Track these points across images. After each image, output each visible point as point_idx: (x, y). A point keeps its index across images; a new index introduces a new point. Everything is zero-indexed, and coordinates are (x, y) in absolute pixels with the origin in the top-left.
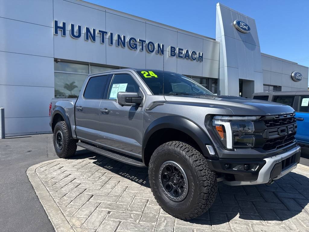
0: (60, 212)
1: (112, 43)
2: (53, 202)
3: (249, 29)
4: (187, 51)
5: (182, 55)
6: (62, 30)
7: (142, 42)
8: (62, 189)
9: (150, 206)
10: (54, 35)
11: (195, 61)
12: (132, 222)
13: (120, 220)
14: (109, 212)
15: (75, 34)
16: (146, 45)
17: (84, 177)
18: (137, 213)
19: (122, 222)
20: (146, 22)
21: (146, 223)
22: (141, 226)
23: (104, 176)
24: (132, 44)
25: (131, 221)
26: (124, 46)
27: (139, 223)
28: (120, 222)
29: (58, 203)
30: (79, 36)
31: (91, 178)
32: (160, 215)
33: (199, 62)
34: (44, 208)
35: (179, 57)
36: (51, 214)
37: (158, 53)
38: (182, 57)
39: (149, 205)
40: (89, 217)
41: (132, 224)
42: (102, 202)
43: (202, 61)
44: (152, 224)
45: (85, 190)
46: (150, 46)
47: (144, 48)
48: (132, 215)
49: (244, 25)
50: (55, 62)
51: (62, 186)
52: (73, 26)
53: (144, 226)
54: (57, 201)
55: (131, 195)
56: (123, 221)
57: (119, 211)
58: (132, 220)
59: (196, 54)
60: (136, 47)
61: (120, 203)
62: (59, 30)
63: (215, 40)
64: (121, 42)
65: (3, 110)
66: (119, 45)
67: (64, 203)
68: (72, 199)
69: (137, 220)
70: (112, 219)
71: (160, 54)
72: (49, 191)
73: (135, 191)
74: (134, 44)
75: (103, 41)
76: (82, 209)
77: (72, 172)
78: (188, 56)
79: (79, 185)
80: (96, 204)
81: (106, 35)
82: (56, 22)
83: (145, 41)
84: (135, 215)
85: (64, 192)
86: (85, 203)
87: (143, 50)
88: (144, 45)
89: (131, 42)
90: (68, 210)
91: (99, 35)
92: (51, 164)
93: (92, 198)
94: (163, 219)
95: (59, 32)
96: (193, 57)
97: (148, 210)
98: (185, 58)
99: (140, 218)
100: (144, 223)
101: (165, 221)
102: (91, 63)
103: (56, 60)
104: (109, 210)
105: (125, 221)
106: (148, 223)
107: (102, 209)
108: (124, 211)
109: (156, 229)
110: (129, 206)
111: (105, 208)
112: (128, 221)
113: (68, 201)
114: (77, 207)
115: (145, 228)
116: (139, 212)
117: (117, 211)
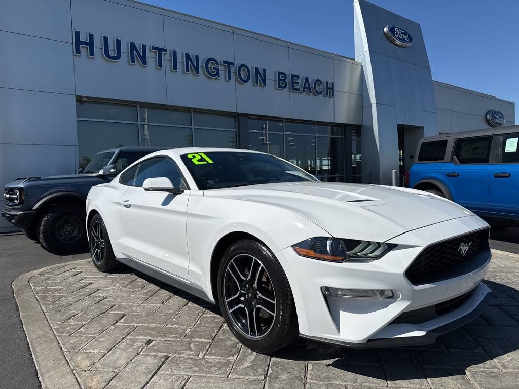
0: (56, 344)
1: (175, 68)
2: (47, 329)
3: (410, 40)
4: (307, 80)
5: (298, 87)
6: (88, 47)
7: (229, 64)
11: (321, 96)
12: (191, 356)
13: (168, 354)
14: (149, 342)
15: (111, 53)
16: (235, 70)
17: (115, 286)
18: (203, 340)
19: (171, 358)
21: (218, 357)
22: (207, 362)
23: (152, 284)
24: (211, 68)
25: (188, 354)
26: (198, 72)
27: (203, 357)
28: (168, 357)
29: (57, 330)
30: (119, 56)
31: (128, 288)
34: (28, 340)
35: (293, 88)
36: (38, 350)
37: (257, 83)
38: (298, 90)
40: (109, 351)
41: (189, 361)
42: (140, 325)
43: (333, 96)
44: (229, 358)
45: (112, 307)
46: (242, 72)
47: (232, 75)
48: (192, 345)
51: (71, 303)
52: (106, 40)
53: (212, 363)
54: (56, 327)
55: (196, 312)
56: (172, 355)
57: (169, 339)
58: (191, 352)
59: (322, 84)
60: (218, 74)
61: (173, 326)
62: (82, 47)
64: (192, 66)
66: (188, 71)
67: (67, 329)
68: (84, 323)
69: (201, 353)
70: (152, 353)
71: (261, 85)
72: (45, 311)
74: (214, 69)
75: (161, 65)
76: (100, 338)
77: (94, 281)
78: (309, 87)
79: (103, 300)
80: (128, 330)
81: (165, 54)
82: (77, 34)
83: (233, 64)
84: (197, 344)
85: (73, 312)
86: (106, 328)
87: (230, 79)
88: (232, 70)
89: (210, 65)
90: (73, 341)
91: (153, 55)
93: (122, 320)
95: (83, 50)
96: (317, 89)
97: (224, 335)
98: (304, 91)
99: (207, 348)
100: (214, 357)
101: (255, 353)
103: (79, 100)
104: (150, 338)
105: (177, 355)
106: (220, 357)
107: (137, 337)
108: (178, 338)
109: (234, 367)
110: (188, 330)
111: (142, 335)
112: (182, 355)
113: (75, 326)
114: (91, 335)
115: (215, 366)
116: (205, 339)
117: (165, 339)
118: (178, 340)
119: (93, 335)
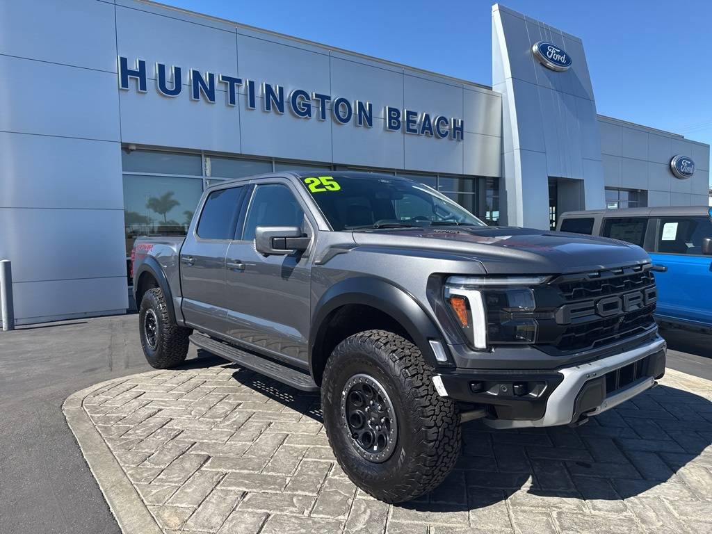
0: (135, 495)
1: (253, 104)
2: (121, 475)
3: (568, 61)
4: (427, 117)
5: (415, 127)
6: (137, 79)
7: (323, 98)
8: (143, 445)
9: (336, 477)
10: (119, 89)
11: (445, 139)
12: (295, 515)
13: (268, 512)
14: (244, 494)
15: (168, 86)
16: (332, 105)
17: (191, 414)
18: (307, 493)
19: (272, 516)
20: (331, 54)
21: (326, 516)
22: (315, 522)
23: (236, 412)
24: (299, 104)
25: (291, 512)
26: (282, 110)
27: (309, 516)
28: (268, 515)
29: (132, 475)
30: (178, 90)
31: (207, 417)
32: (358, 496)
33: (454, 141)
34: (101, 489)
35: (409, 130)
36: (116, 502)
37: (360, 123)
38: (415, 131)
39: (334, 475)
40: (199, 506)
41: (293, 520)
42: (230, 471)
43: (462, 138)
44: (339, 517)
45: (192, 445)
46: (340, 109)
47: (328, 113)
48: (295, 500)
49: (557, 53)
50: (124, 152)
51: (142, 438)
52: (162, 68)
53: (319, 523)
54: (130, 472)
55: (295, 455)
56: (273, 513)
57: (267, 491)
58: (294, 509)
59: (447, 123)
60: (309, 113)
61: (269, 474)
62: (130, 78)
63: (491, 88)
64: (274, 101)
65: (7, 266)
66: (268, 108)
67: (145, 475)
68: (163, 467)
69: (306, 511)
70: (250, 510)
71: (365, 125)
72: (112, 449)
73: (305, 446)
74: (304, 105)
75: (233, 101)
76: (185, 488)
77: (163, 406)
78: (430, 128)
79: (178, 435)
80: (216, 477)
81: (238, 86)
82: (124, 62)
83: (329, 98)
84: (301, 498)
85: (146, 450)
86: (191, 474)
87: (325, 118)
88: (327, 106)
89: (298, 100)
90: (154, 492)
91: (222, 87)
92: (118, 387)
93: (208, 464)
94: (363, 507)
95: (131, 83)
96: (441, 130)
97: (331, 487)
98: (423, 133)
99: (312, 505)
100: (322, 516)
101: (368, 511)
102: (205, 151)
103: (126, 148)
104: (245, 490)
105: (279, 513)
106: (329, 516)
107: (229, 488)
108: (277, 490)
109: (346, 529)
110: (288, 479)
111: (235, 485)
112: (285, 513)
113: (153, 472)
114: (174, 484)
115: (324, 527)
116: (310, 491)
117: (263, 491)
118: (278, 492)
119: (177, 485)
